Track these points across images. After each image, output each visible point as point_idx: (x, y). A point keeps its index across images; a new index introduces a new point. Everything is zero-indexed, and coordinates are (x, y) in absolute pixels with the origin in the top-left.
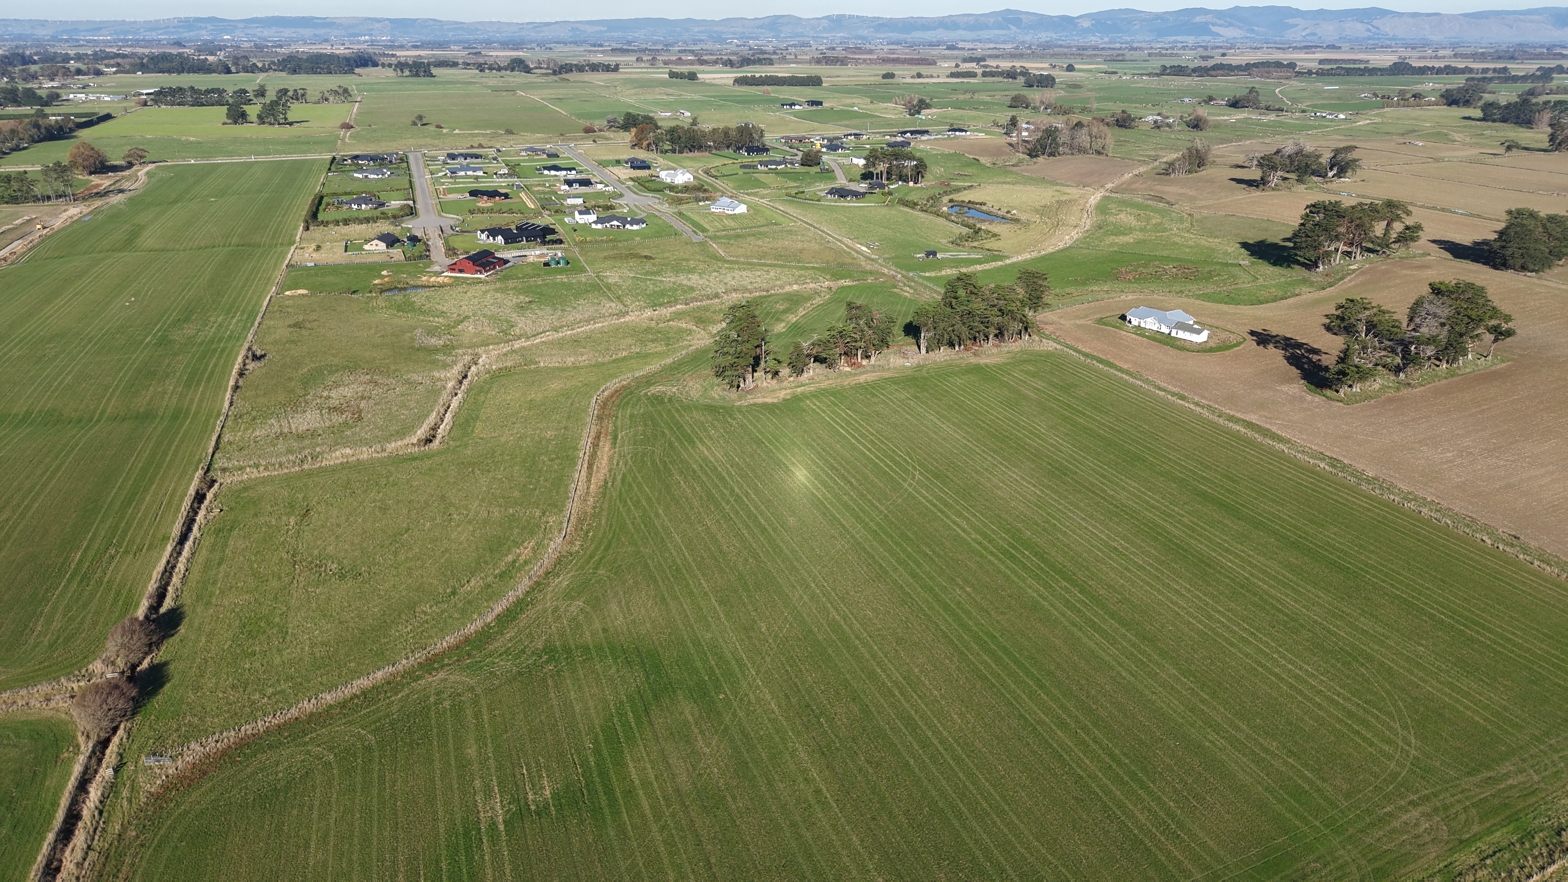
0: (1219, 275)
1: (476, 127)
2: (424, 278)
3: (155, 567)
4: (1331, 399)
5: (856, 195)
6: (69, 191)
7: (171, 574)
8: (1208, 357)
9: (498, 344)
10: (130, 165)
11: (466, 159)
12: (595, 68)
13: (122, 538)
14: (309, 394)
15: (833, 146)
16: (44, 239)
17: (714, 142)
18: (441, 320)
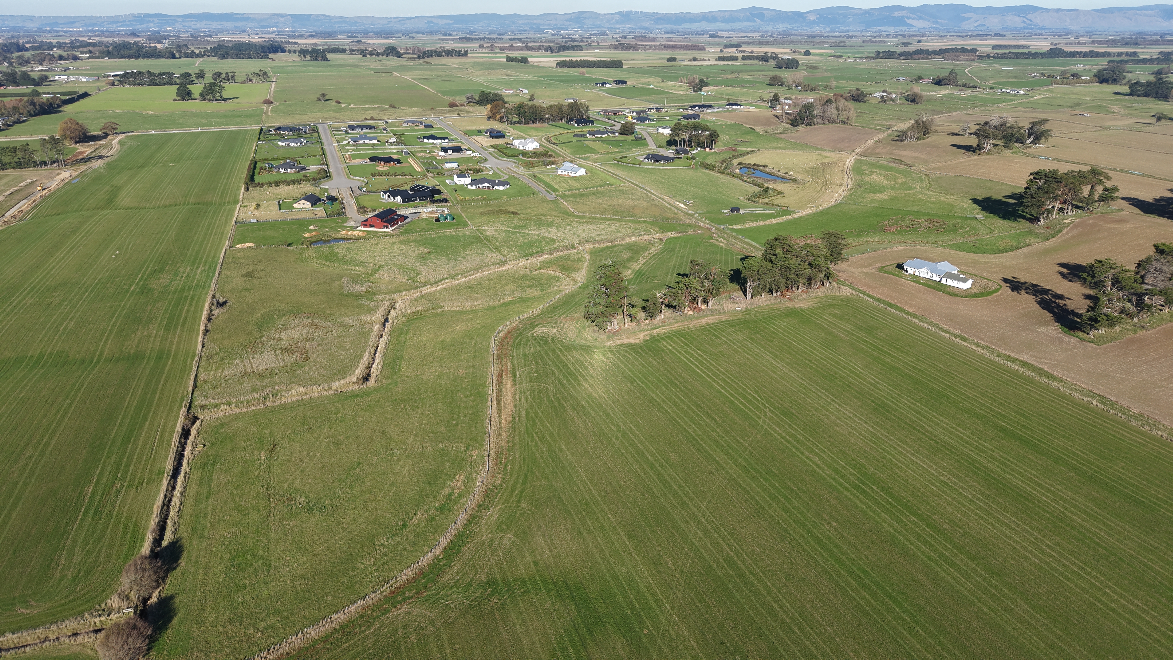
0: (962, 227)
1: (366, 103)
2: (343, 232)
3: (154, 501)
4: (1084, 340)
5: (668, 159)
6: (61, 158)
7: (168, 508)
8: (975, 302)
9: (409, 290)
10: (106, 135)
11: (362, 129)
12: (449, 53)
13: (126, 472)
14: (263, 336)
15: (642, 118)
16: (44, 199)
17: (552, 115)
18: (361, 269)
